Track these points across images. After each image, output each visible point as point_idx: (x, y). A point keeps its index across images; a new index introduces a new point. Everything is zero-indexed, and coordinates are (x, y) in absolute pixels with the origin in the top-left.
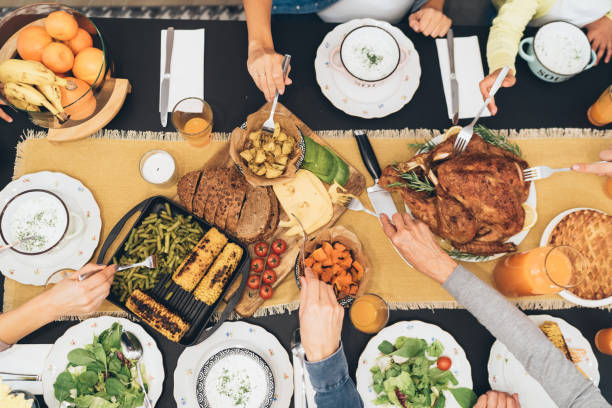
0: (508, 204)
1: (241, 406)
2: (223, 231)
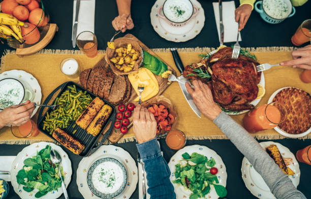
0: (248, 83)
1: (110, 188)
2: (102, 98)
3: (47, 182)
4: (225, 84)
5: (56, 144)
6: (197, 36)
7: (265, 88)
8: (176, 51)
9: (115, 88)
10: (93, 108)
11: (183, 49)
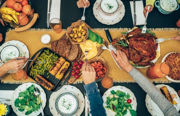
0: (150, 50)
1: (68, 110)
2: (64, 58)
3: (32, 106)
4: (136, 50)
5: (37, 84)
6: (120, 21)
7: (160, 53)
8: (108, 30)
9: (72, 52)
10: (59, 64)
11: (112, 29)
